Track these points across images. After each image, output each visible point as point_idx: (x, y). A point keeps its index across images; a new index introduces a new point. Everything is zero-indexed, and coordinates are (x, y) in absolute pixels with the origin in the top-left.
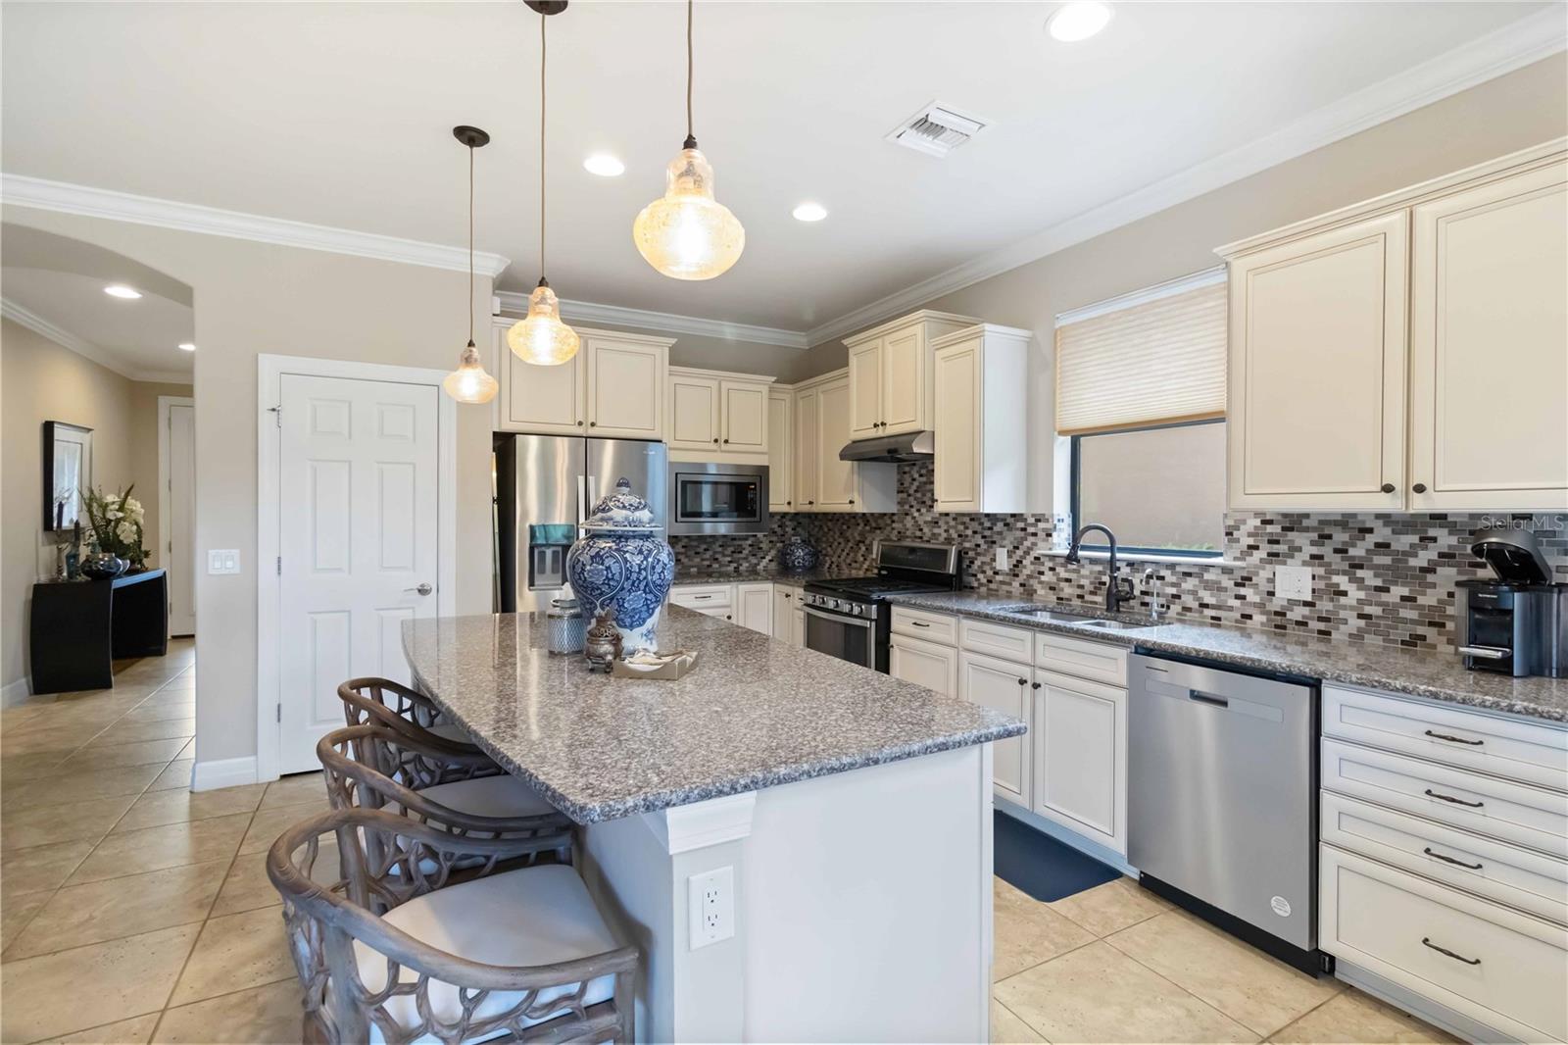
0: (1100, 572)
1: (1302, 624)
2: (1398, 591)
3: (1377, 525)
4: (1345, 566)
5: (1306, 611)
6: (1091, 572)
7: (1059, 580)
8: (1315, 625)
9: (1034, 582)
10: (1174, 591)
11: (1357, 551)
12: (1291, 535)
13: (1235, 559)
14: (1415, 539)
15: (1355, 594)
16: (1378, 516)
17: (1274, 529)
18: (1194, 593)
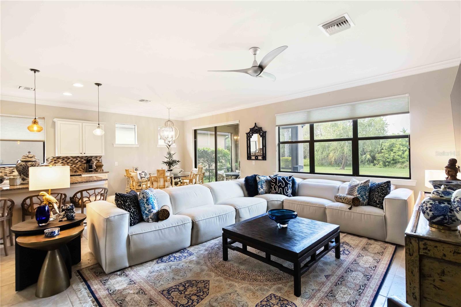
13: (48, 164)
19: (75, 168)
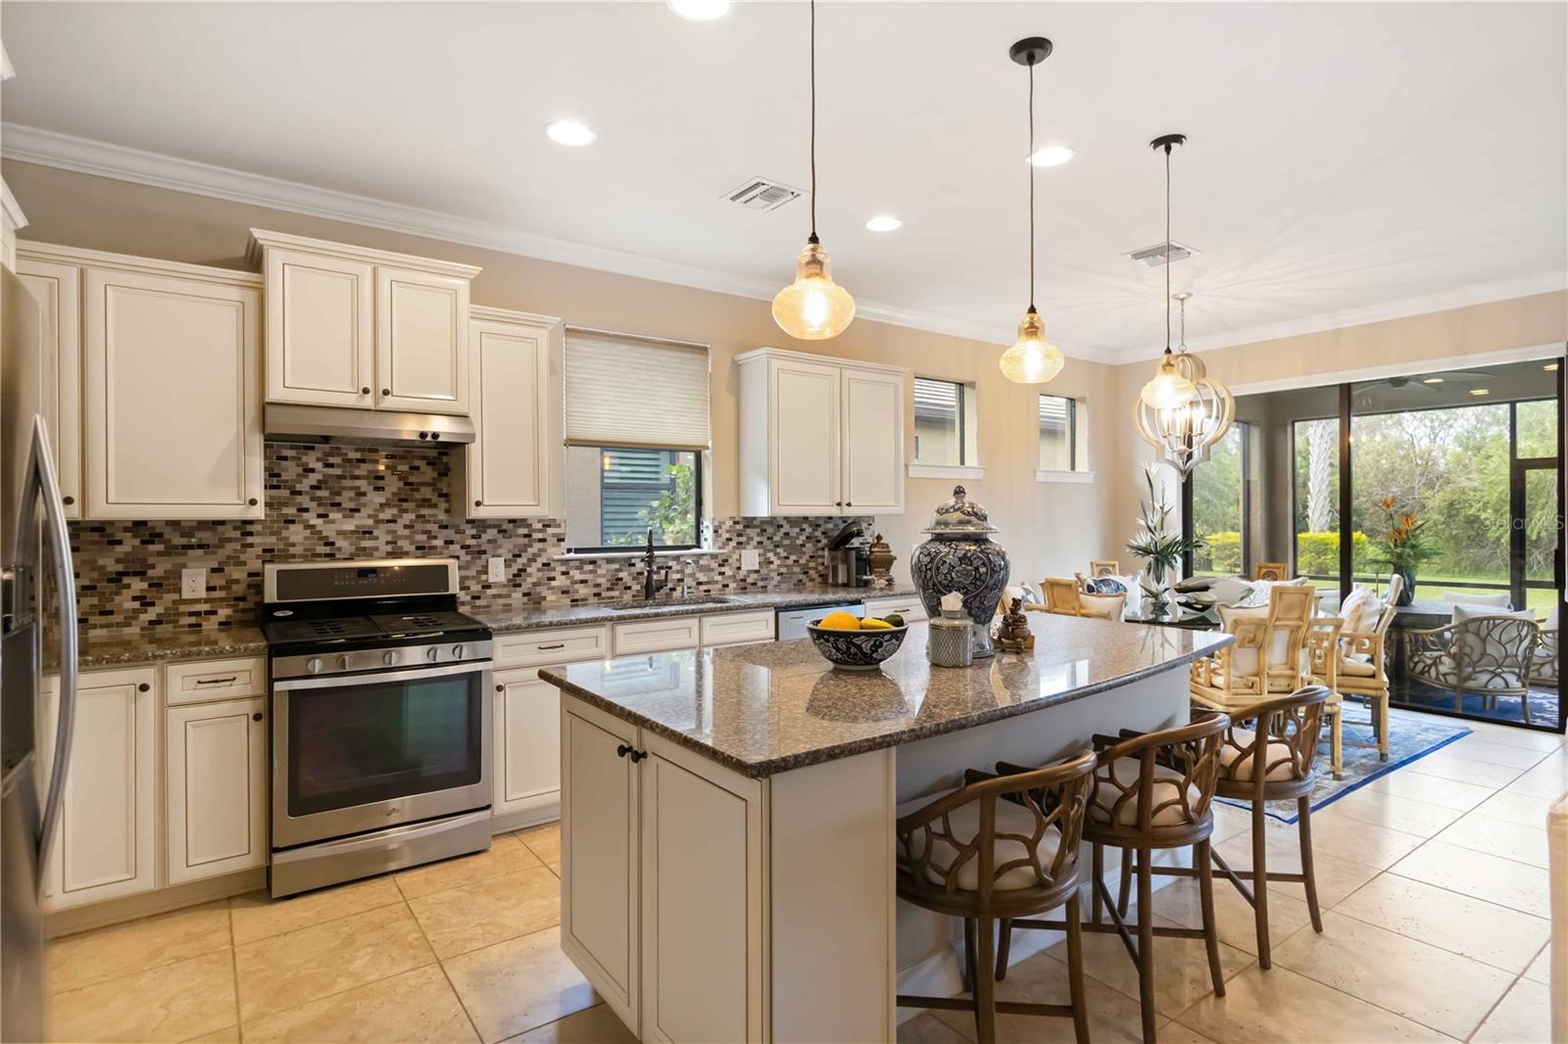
0: (617, 570)
1: (754, 584)
2: (793, 558)
3: (784, 523)
4: (772, 547)
5: (755, 576)
6: (608, 571)
8: (760, 584)
10: (679, 576)
11: (777, 538)
12: (748, 530)
13: (720, 548)
14: (798, 530)
15: (777, 562)
16: (785, 518)
17: (739, 527)
18: (693, 575)
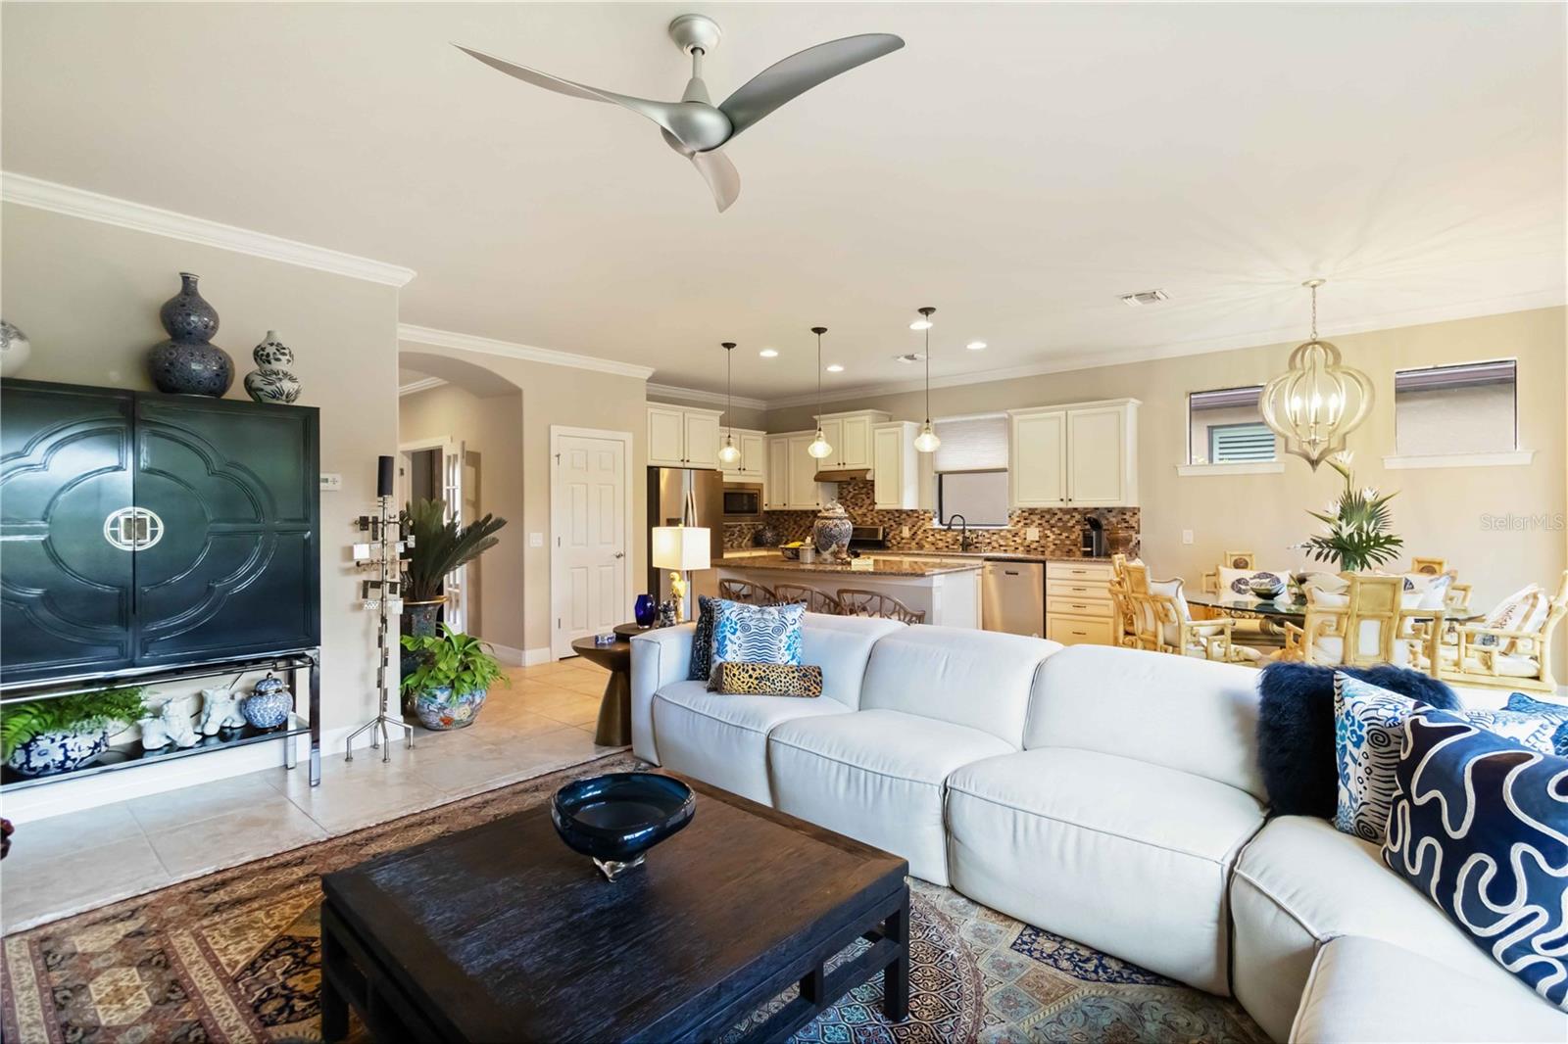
1: (1035, 549)
2: (1065, 534)
3: (1058, 512)
4: (1049, 527)
5: (1037, 544)
6: (952, 535)
7: (937, 540)
8: (1040, 549)
9: (923, 542)
10: (988, 541)
11: (1052, 522)
12: (1031, 516)
13: (1012, 526)
14: (1069, 517)
15: (1052, 537)
16: (1058, 509)
17: (1026, 514)
18: (997, 541)
19: (1068, 542)
